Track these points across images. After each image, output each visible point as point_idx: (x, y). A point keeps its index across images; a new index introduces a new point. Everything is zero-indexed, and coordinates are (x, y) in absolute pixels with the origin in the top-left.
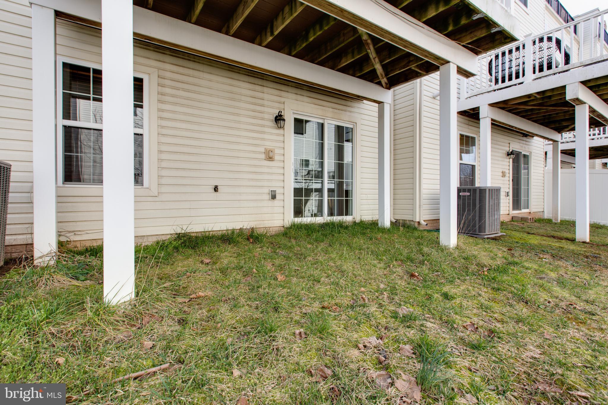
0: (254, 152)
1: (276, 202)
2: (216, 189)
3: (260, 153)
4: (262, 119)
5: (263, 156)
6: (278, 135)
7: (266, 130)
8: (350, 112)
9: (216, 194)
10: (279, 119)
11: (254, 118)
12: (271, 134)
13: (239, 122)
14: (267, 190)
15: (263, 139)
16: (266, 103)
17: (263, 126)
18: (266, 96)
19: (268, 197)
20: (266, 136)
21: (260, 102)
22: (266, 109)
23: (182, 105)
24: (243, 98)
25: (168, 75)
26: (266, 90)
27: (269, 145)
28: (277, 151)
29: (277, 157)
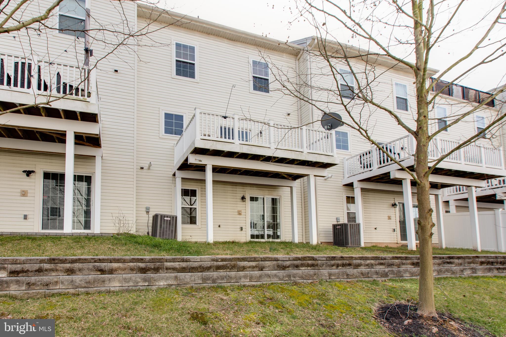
0: (234, 212)
1: (242, 232)
2: (219, 226)
4: (236, 199)
5: (237, 213)
6: (243, 204)
7: (238, 203)
8: (277, 191)
9: (220, 228)
10: (243, 198)
11: (233, 199)
12: (240, 204)
13: (227, 201)
14: (239, 227)
15: (237, 207)
16: (238, 192)
17: (237, 201)
18: (238, 190)
19: (240, 229)
20: (238, 205)
21: (235, 192)
22: (238, 195)
24: (229, 192)
26: (237, 187)
27: (239, 209)
28: (243, 211)
29: (243, 214)
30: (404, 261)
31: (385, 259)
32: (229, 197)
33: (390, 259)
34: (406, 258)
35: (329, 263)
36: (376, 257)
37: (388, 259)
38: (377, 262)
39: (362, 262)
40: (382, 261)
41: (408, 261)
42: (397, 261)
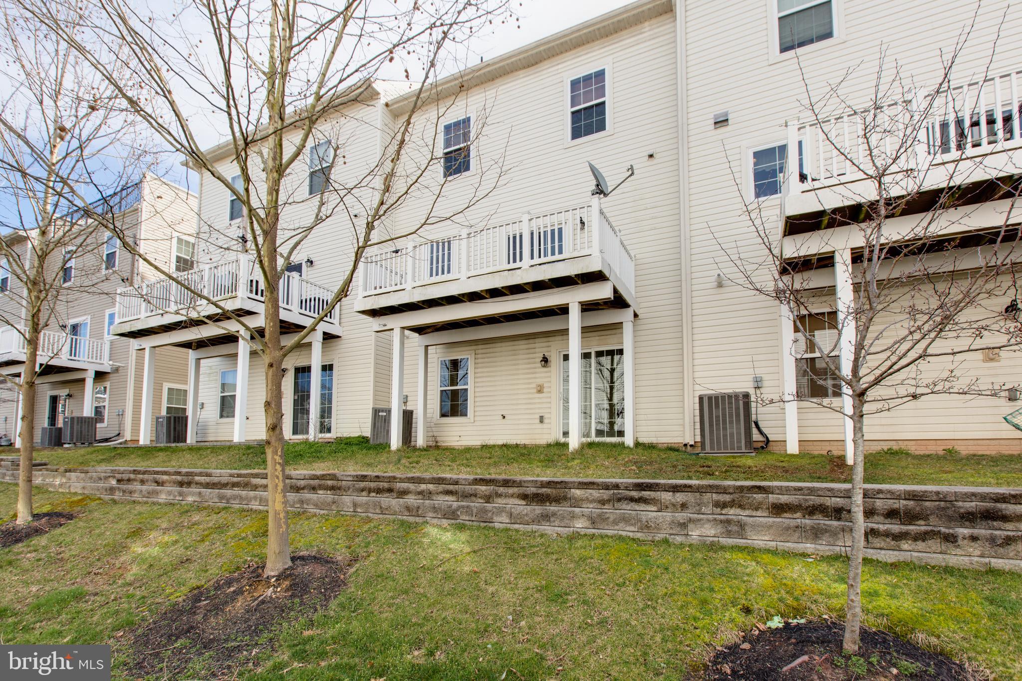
0: (529, 388)
1: (544, 426)
2: (504, 417)
3: (534, 388)
4: (535, 363)
5: (535, 391)
6: (546, 372)
7: (537, 370)
9: (504, 420)
10: (545, 360)
11: (529, 363)
12: (541, 372)
13: (518, 369)
14: (538, 416)
15: (535, 378)
16: (536, 351)
17: (535, 368)
18: (537, 345)
19: (538, 421)
20: (537, 375)
21: (533, 351)
22: (537, 355)
23: (486, 367)
24: (521, 352)
25: (480, 351)
26: (537, 340)
27: (540, 381)
28: (545, 385)
29: (545, 390)
30: (501, 489)
31: (456, 483)
32: (520, 362)
33: (467, 483)
34: (506, 483)
35: (357, 486)
36: (439, 479)
37: (463, 482)
38: (441, 487)
39: (412, 486)
40: (451, 487)
41: (511, 491)
42: (483, 488)
